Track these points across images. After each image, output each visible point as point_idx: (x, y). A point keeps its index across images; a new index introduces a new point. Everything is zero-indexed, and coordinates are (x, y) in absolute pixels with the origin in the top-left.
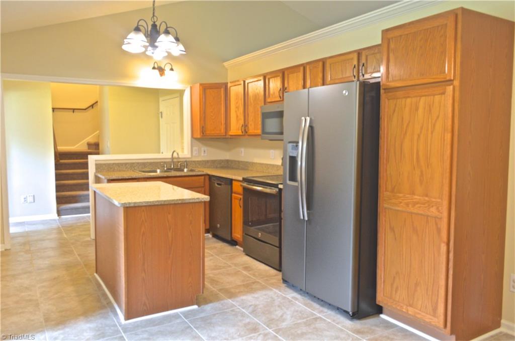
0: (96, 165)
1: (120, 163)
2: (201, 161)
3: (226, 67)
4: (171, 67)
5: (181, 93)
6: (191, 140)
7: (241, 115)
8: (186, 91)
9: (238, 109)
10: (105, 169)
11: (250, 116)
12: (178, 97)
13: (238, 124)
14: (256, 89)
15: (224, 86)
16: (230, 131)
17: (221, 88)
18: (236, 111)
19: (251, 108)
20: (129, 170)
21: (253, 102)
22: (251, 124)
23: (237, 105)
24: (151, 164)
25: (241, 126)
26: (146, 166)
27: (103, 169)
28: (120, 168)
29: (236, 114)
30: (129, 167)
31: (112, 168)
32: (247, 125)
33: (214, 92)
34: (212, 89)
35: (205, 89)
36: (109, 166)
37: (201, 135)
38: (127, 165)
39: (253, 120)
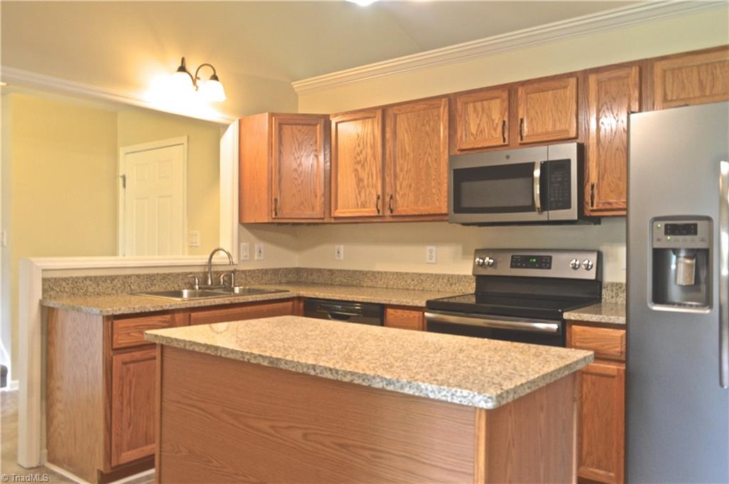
0: (44, 280)
1: (101, 277)
2: (254, 271)
3: (296, 90)
4: (213, 74)
5: (219, 129)
6: (239, 227)
7: (372, 178)
8: (229, 128)
9: (363, 166)
10: (66, 290)
11: (401, 179)
12: (183, 144)
13: (363, 194)
14: (423, 125)
15: (323, 120)
16: (336, 208)
17: (316, 125)
18: (356, 170)
19: (406, 163)
20: (119, 292)
21: (413, 151)
22: (405, 195)
23: (358, 159)
24: (164, 277)
25: (375, 198)
26: (155, 281)
27: (61, 291)
28: (100, 287)
29: (355, 175)
30: (119, 286)
31: (82, 289)
32: (394, 196)
33: (300, 131)
34: (298, 126)
35: (280, 124)
36: (76, 282)
37: (272, 216)
38: (116, 280)
39: (410, 186)
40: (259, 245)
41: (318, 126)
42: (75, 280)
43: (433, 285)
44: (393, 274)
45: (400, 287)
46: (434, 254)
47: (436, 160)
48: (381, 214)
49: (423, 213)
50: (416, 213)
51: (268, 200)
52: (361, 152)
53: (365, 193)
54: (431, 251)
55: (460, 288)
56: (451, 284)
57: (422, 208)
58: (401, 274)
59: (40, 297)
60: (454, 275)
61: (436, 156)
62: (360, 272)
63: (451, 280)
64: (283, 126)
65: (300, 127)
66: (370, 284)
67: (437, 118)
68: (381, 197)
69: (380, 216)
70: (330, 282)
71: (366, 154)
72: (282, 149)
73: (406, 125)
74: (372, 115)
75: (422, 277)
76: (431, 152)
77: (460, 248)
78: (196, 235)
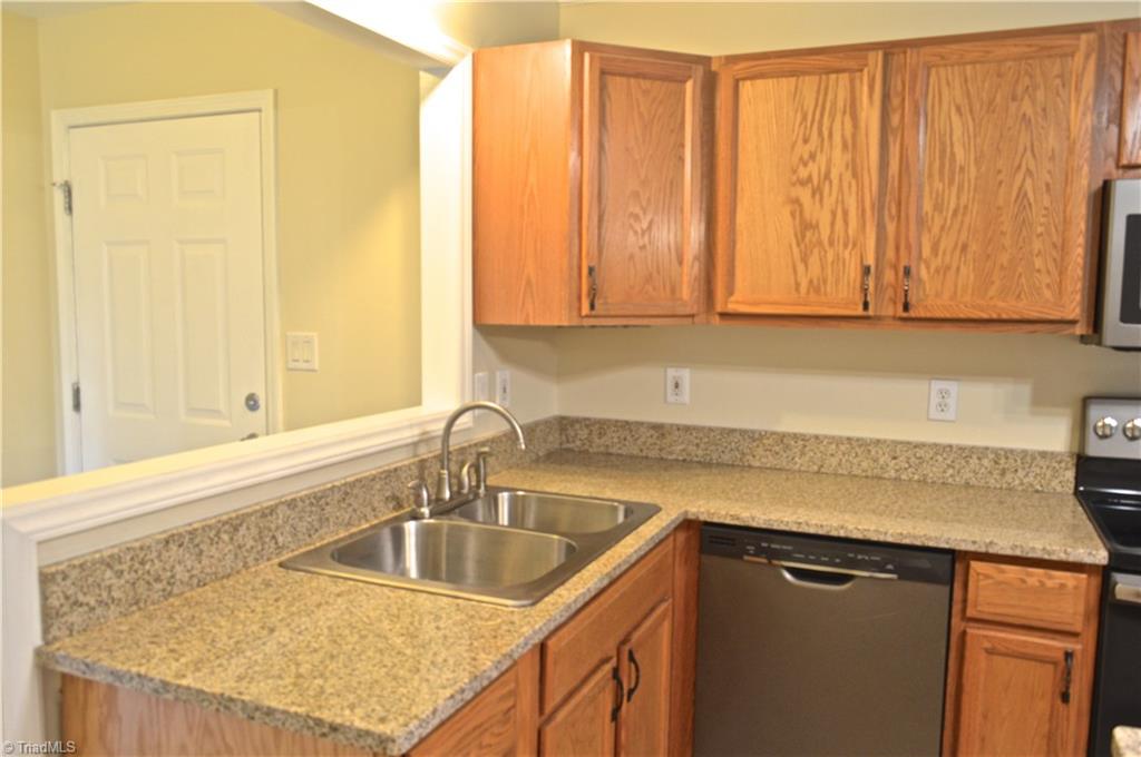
1: (205, 527)
7: (846, 222)
8: (452, 74)
9: (817, 192)
10: (116, 594)
11: (936, 230)
12: (260, 111)
13: (814, 259)
14: (1014, 99)
15: (699, 71)
16: (730, 290)
17: (685, 82)
18: (797, 201)
19: (954, 190)
20: (250, 561)
21: (977, 161)
22: (948, 268)
23: (803, 173)
24: (347, 493)
25: (853, 272)
26: (328, 509)
27: (100, 602)
28: (205, 561)
29: (793, 214)
30: (251, 543)
31: (158, 579)
32: (913, 270)
33: (646, 92)
34: (642, 82)
35: (603, 73)
36: (142, 563)
37: (580, 309)
38: (243, 530)
39: (965, 248)
40: (505, 373)
41: (689, 85)
42: (138, 555)
43: (950, 471)
44: (838, 441)
45: (856, 471)
46: (951, 401)
47: (1048, 185)
48: (871, 312)
49: (1004, 316)
50: (985, 316)
51: (571, 268)
52: (813, 156)
53: (822, 260)
54: (944, 394)
55: (1031, 479)
56: (1003, 473)
57: (1001, 304)
58: (862, 442)
59: (36, 639)
60: (1012, 451)
61: (1048, 176)
62: (743, 432)
63: (1002, 461)
64: (609, 79)
65: (645, 84)
66: (770, 461)
67: (1058, 81)
68: (873, 270)
69: (868, 318)
70: (653, 454)
71: (829, 161)
72: (605, 139)
73: (958, 92)
74: (852, 64)
75: (920, 453)
76: (1033, 168)
77: (1025, 390)
78: (308, 342)
